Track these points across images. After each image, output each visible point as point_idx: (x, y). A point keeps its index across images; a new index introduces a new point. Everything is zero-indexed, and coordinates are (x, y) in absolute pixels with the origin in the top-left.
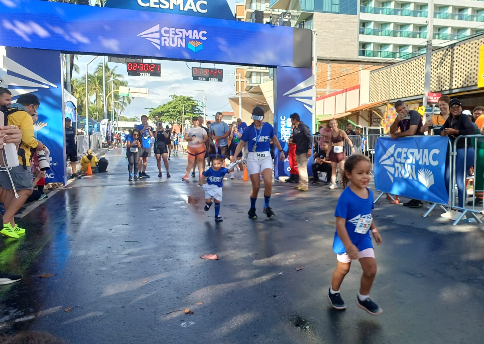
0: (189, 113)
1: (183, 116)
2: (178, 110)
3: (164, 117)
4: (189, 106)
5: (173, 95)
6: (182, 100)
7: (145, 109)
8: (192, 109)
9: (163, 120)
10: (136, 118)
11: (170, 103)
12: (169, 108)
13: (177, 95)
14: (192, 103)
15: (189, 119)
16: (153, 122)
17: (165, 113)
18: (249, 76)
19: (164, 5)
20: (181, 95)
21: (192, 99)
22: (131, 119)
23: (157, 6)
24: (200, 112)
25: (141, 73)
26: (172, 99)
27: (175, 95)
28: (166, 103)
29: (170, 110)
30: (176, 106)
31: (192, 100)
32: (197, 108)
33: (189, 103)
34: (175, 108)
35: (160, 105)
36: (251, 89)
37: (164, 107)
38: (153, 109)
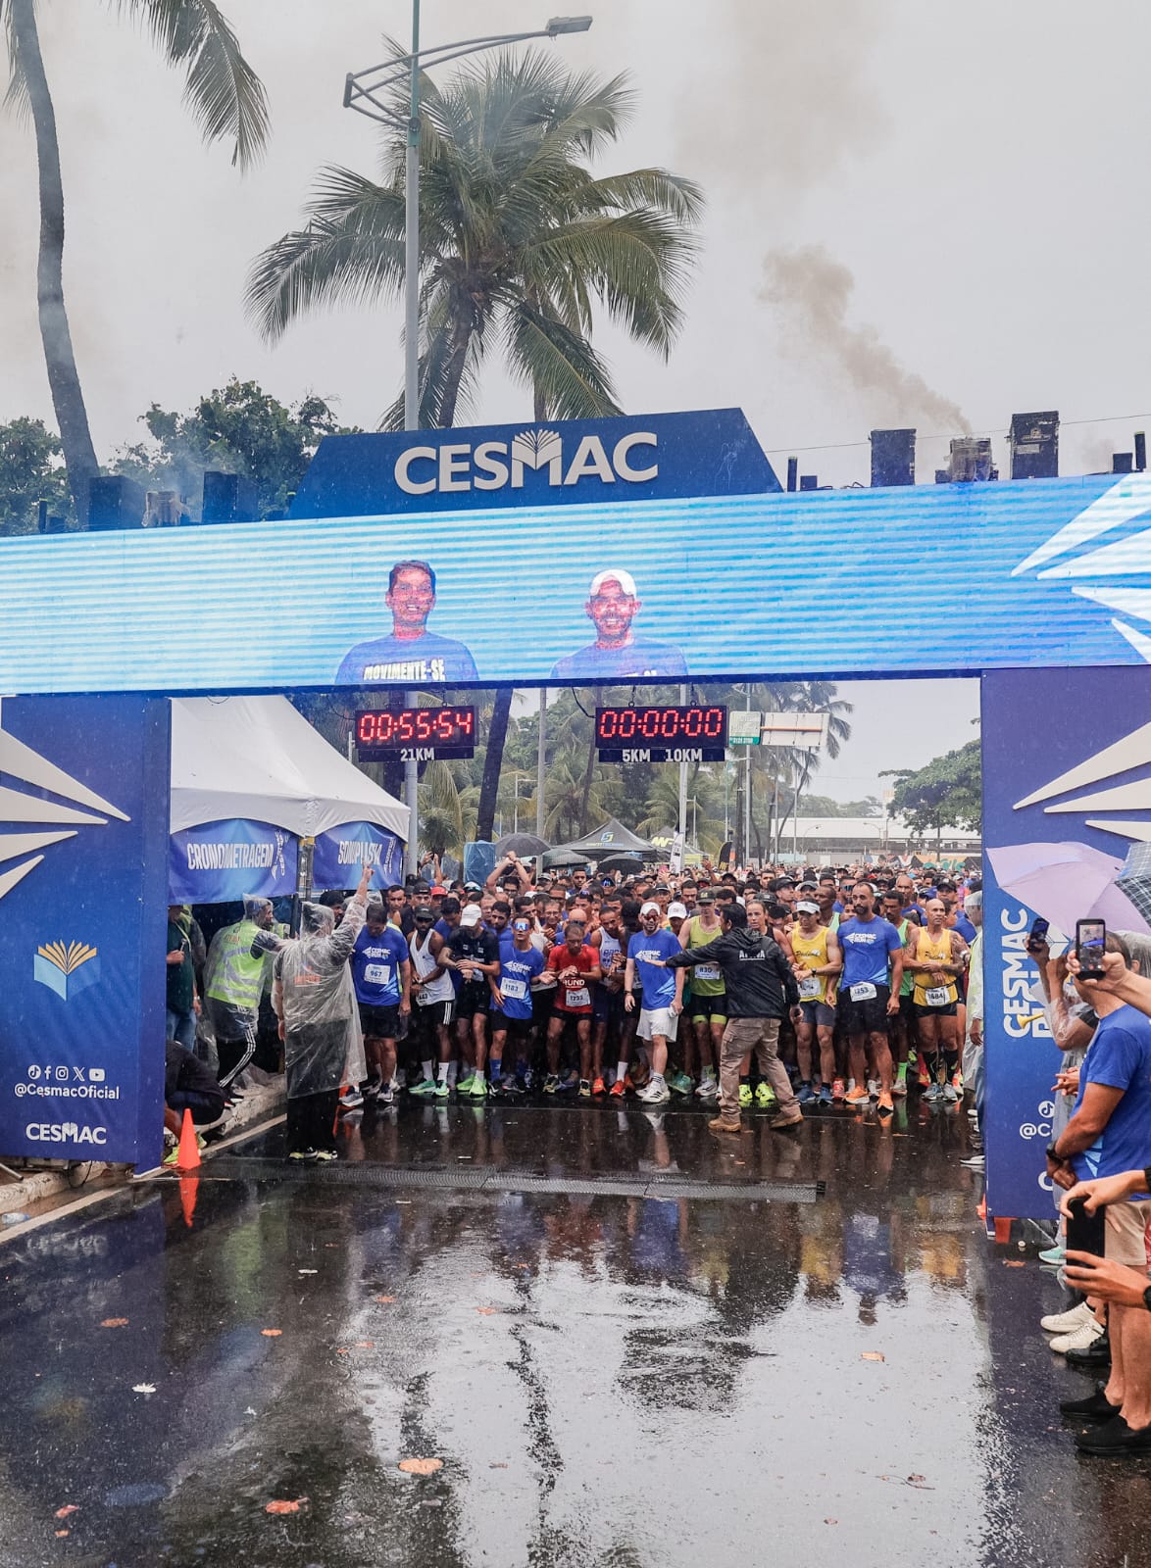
7: (880, 775)
11: (971, 749)
12: (969, 769)
16: (910, 823)
19: (491, 476)
23: (465, 486)
25: (403, 751)
29: (972, 775)
35: (937, 756)
37: (951, 766)
38: (907, 775)
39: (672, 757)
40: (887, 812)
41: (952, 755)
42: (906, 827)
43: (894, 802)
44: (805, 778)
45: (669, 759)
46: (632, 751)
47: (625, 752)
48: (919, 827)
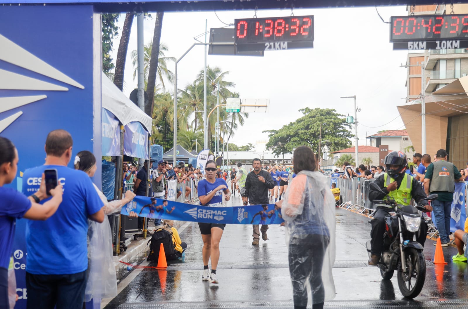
0: (329, 135)
1: (320, 141)
2: (311, 131)
3: (290, 143)
4: (329, 125)
5: (304, 108)
6: (318, 117)
7: (263, 132)
8: (334, 129)
10: (250, 146)
11: (299, 121)
12: (299, 130)
13: (311, 108)
14: (334, 118)
15: (328, 144)
16: (274, 152)
17: (292, 136)
18: (433, 67)
21: (334, 112)
22: (243, 147)
24: (346, 133)
25: (267, 44)
26: (303, 115)
27: (307, 108)
28: (294, 121)
29: (300, 132)
30: (309, 125)
31: (333, 114)
33: (330, 120)
34: (307, 128)
35: (285, 125)
36: (437, 90)
37: (291, 129)
38: (274, 132)
39: (440, 46)
40: (266, 147)
41: (291, 124)
42: (272, 153)
43: (269, 143)
44: (232, 133)
45: (438, 47)
46: (414, 43)
47: (410, 44)
48: (278, 154)
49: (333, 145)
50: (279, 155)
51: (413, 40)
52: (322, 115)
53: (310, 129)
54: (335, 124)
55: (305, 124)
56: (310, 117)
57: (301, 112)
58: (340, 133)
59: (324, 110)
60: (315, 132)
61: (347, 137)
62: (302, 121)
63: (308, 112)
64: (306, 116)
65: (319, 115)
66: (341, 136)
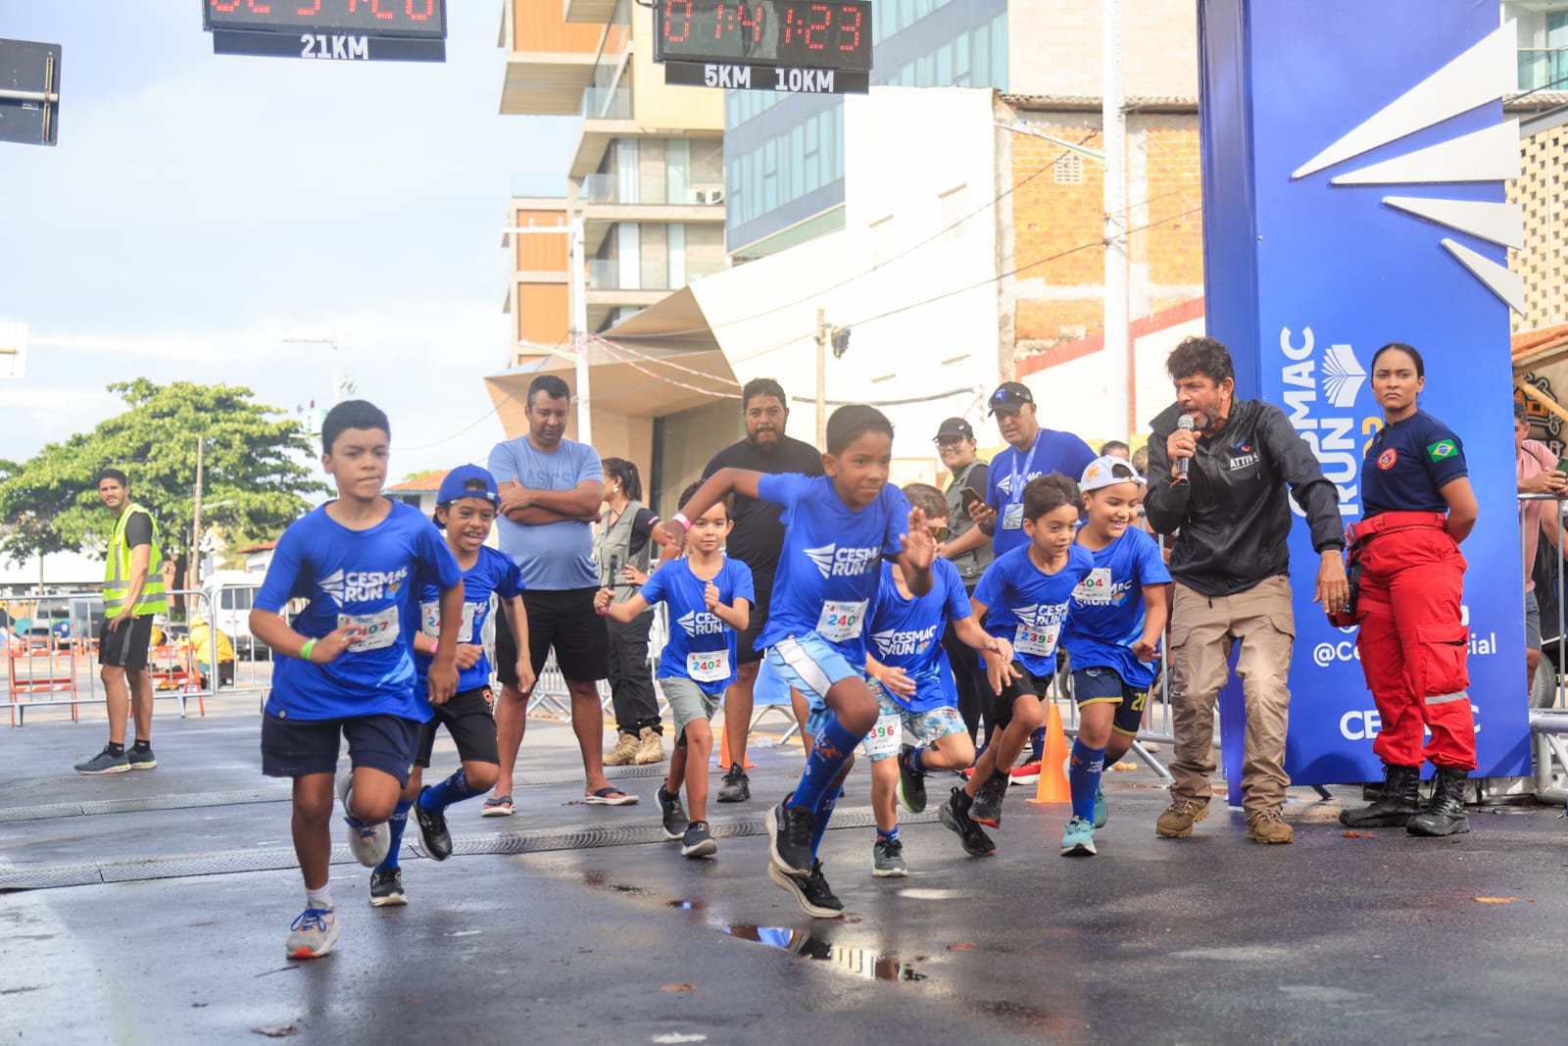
0: (227, 482)
1: (197, 505)
2: (161, 466)
3: (75, 511)
4: (227, 445)
5: (131, 379)
6: (187, 412)
8: (247, 460)
9: (73, 531)
11: (110, 431)
13: (156, 383)
14: (246, 422)
15: (224, 517)
16: (6, 548)
17: (80, 487)
18: (596, 249)
20: (178, 380)
21: (244, 399)
24: (289, 478)
25: (308, 40)
26: (127, 408)
27: (141, 381)
28: (88, 429)
30: (147, 447)
31: (244, 408)
32: (278, 456)
33: (230, 426)
34: (141, 454)
35: (52, 442)
36: (616, 323)
37: (76, 456)
38: (7, 469)
39: (787, 82)
41: (78, 441)
45: (781, 86)
46: (721, 67)
47: (709, 68)
48: (20, 554)
49: (244, 520)
50: (26, 560)
51: (717, 61)
52: (199, 408)
53: (155, 459)
54: (249, 440)
55: (135, 438)
56: (154, 416)
57: (117, 395)
58: (268, 479)
59: (207, 390)
60: (174, 472)
61: (296, 492)
62: (121, 429)
63: (144, 397)
64: (136, 412)
65: (191, 407)
66: (273, 487)
